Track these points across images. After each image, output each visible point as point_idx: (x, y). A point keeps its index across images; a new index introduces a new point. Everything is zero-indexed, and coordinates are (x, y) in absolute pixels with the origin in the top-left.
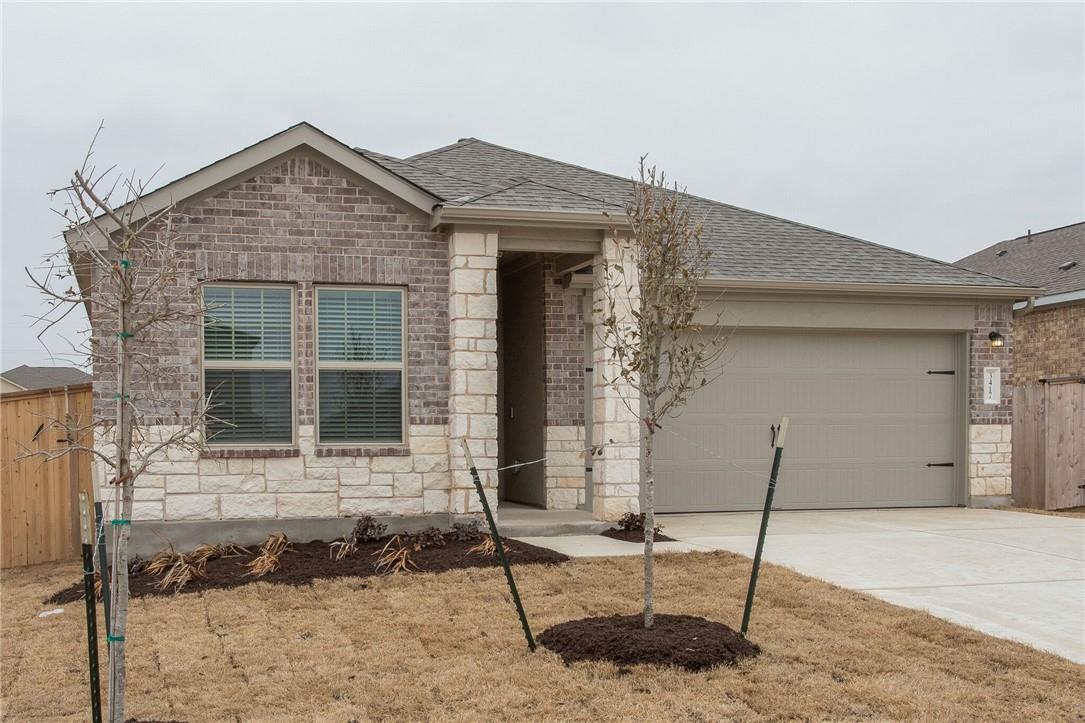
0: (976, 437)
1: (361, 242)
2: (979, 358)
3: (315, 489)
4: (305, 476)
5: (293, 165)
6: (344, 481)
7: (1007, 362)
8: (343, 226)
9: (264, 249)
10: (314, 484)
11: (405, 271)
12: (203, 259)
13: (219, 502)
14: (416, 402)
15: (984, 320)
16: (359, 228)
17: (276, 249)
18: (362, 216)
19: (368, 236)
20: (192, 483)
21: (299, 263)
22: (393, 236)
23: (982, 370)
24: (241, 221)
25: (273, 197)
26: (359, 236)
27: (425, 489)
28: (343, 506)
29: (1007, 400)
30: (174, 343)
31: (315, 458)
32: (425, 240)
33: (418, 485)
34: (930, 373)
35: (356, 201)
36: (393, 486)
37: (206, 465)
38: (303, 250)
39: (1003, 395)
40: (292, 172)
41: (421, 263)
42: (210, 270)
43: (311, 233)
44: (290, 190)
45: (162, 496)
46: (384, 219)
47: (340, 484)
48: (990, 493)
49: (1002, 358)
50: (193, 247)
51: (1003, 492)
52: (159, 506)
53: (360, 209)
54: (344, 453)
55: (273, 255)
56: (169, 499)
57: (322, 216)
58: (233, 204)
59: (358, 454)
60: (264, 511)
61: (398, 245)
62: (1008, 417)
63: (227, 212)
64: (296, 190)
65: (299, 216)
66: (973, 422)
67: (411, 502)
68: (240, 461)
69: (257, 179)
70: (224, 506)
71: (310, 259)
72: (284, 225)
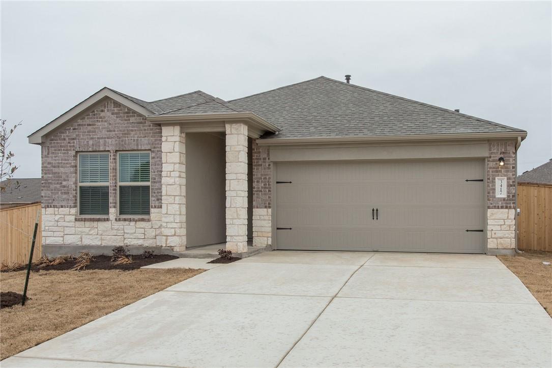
0: (491, 216)
1: (133, 133)
2: (492, 172)
3: (115, 234)
4: (112, 229)
5: (108, 104)
6: (126, 231)
7: (511, 174)
8: (126, 127)
9: (98, 138)
10: (115, 232)
11: (149, 144)
12: (77, 143)
13: (81, 238)
14: (154, 199)
15: (495, 151)
16: (132, 127)
17: (102, 138)
18: (133, 123)
19: (135, 130)
20: (72, 230)
21: (110, 143)
22: (145, 130)
23: (495, 179)
24: (90, 128)
25: (101, 118)
26: (132, 131)
27: (157, 235)
28: (125, 242)
29: (511, 195)
30: (68, 177)
31: (115, 222)
32: (157, 131)
33: (154, 234)
34: (467, 181)
35: (131, 116)
36: (144, 234)
37: (78, 223)
38: (112, 138)
39: (508, 192)
40: (108, 107)
41: (156, 140)
42: (79, 148)
43: (114, 131)
44: (107, 114)
45: (63, 235)
46: (141, 123)
47: (124, 233)
48: (500, 247)
49: (507, 171)
50: (73, 139)
51: (509, 247)
52: (62, 239)
53: (132, 120)
54: (125, 220)
55: (101, 140)
56: (65, 236)
57: (118, 124)
58: (87, 121)
59: (130, 220)
60: (97, 242)
61: (147, 133)
62: (512, 205)
63: (85, 125)
64: (109, 114)
65: (110, 124)
66: (489, 208)
67: (151, 241)
68: (89, 222)
69: (95, 111)
70: (83, 240)
71: (113, 141)
72: (104, 128)
